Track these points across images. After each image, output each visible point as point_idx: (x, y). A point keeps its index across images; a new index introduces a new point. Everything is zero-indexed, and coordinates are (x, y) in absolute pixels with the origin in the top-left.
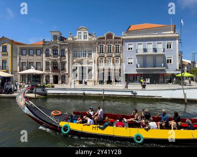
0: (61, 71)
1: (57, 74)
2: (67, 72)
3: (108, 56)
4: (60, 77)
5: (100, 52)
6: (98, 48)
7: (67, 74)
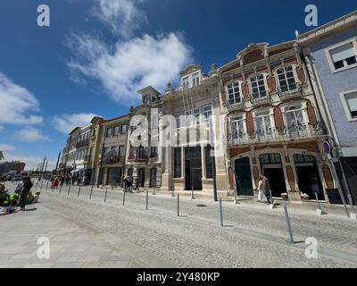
0: (150, 159)
1: (143, 165)
2: (159, 161)
3: (255, 107)
4: (147, 171)
5: (232, 102)
6: (223, 92)
7: (159, 165)
